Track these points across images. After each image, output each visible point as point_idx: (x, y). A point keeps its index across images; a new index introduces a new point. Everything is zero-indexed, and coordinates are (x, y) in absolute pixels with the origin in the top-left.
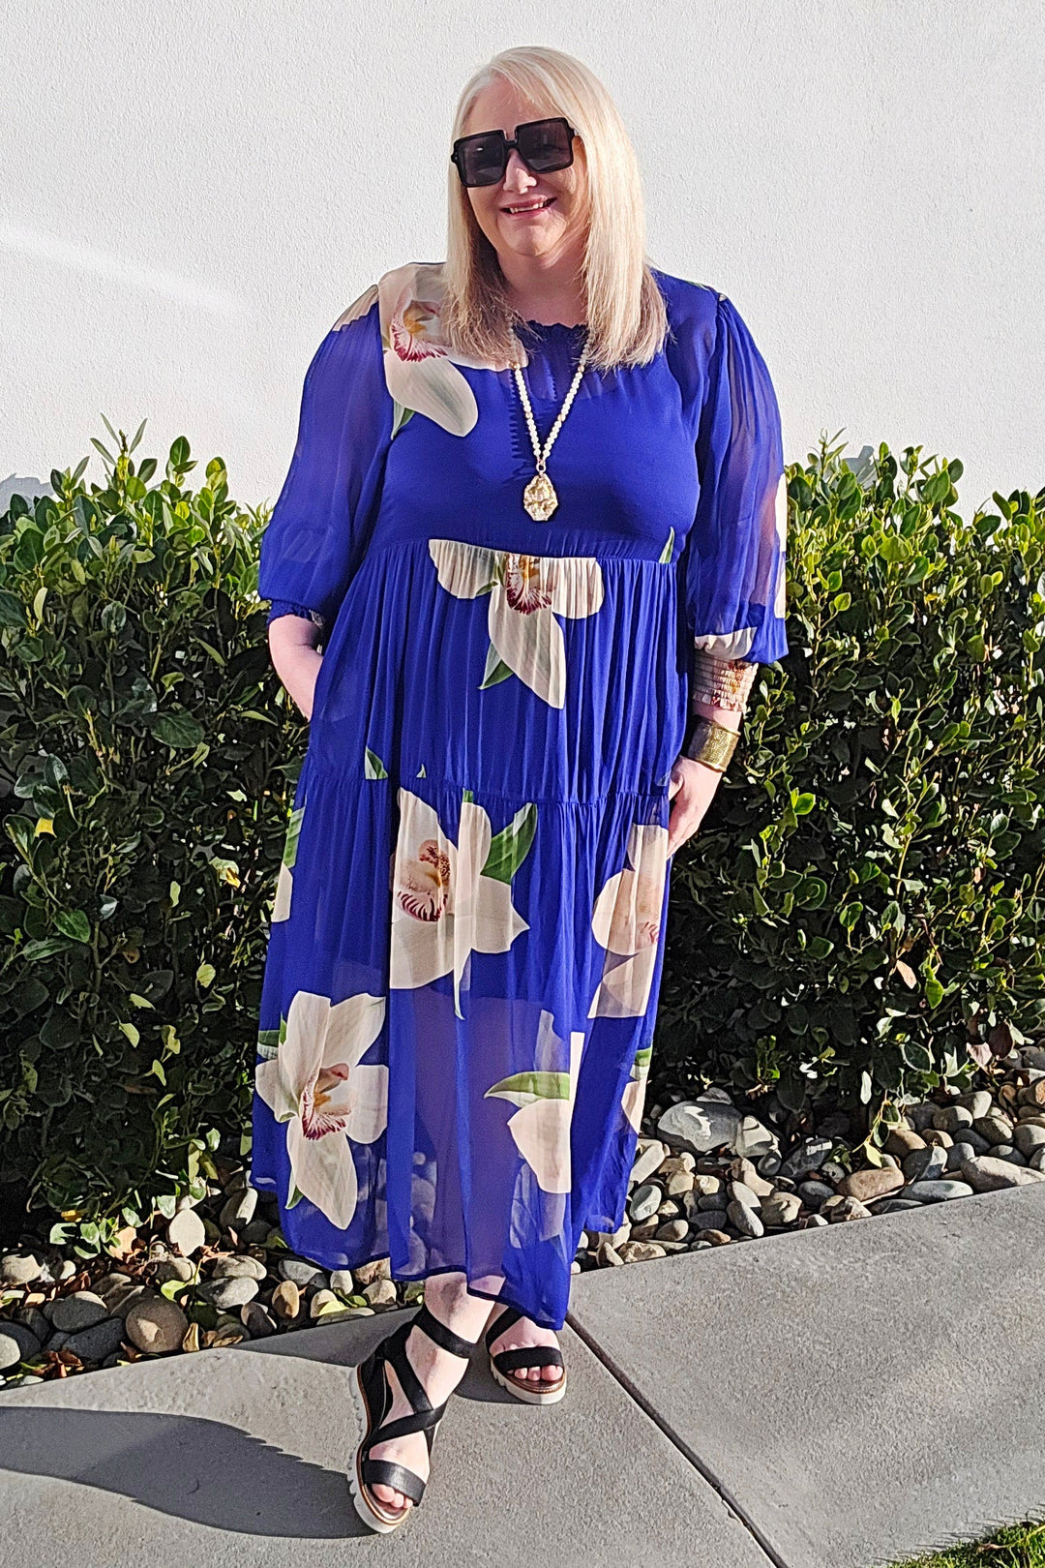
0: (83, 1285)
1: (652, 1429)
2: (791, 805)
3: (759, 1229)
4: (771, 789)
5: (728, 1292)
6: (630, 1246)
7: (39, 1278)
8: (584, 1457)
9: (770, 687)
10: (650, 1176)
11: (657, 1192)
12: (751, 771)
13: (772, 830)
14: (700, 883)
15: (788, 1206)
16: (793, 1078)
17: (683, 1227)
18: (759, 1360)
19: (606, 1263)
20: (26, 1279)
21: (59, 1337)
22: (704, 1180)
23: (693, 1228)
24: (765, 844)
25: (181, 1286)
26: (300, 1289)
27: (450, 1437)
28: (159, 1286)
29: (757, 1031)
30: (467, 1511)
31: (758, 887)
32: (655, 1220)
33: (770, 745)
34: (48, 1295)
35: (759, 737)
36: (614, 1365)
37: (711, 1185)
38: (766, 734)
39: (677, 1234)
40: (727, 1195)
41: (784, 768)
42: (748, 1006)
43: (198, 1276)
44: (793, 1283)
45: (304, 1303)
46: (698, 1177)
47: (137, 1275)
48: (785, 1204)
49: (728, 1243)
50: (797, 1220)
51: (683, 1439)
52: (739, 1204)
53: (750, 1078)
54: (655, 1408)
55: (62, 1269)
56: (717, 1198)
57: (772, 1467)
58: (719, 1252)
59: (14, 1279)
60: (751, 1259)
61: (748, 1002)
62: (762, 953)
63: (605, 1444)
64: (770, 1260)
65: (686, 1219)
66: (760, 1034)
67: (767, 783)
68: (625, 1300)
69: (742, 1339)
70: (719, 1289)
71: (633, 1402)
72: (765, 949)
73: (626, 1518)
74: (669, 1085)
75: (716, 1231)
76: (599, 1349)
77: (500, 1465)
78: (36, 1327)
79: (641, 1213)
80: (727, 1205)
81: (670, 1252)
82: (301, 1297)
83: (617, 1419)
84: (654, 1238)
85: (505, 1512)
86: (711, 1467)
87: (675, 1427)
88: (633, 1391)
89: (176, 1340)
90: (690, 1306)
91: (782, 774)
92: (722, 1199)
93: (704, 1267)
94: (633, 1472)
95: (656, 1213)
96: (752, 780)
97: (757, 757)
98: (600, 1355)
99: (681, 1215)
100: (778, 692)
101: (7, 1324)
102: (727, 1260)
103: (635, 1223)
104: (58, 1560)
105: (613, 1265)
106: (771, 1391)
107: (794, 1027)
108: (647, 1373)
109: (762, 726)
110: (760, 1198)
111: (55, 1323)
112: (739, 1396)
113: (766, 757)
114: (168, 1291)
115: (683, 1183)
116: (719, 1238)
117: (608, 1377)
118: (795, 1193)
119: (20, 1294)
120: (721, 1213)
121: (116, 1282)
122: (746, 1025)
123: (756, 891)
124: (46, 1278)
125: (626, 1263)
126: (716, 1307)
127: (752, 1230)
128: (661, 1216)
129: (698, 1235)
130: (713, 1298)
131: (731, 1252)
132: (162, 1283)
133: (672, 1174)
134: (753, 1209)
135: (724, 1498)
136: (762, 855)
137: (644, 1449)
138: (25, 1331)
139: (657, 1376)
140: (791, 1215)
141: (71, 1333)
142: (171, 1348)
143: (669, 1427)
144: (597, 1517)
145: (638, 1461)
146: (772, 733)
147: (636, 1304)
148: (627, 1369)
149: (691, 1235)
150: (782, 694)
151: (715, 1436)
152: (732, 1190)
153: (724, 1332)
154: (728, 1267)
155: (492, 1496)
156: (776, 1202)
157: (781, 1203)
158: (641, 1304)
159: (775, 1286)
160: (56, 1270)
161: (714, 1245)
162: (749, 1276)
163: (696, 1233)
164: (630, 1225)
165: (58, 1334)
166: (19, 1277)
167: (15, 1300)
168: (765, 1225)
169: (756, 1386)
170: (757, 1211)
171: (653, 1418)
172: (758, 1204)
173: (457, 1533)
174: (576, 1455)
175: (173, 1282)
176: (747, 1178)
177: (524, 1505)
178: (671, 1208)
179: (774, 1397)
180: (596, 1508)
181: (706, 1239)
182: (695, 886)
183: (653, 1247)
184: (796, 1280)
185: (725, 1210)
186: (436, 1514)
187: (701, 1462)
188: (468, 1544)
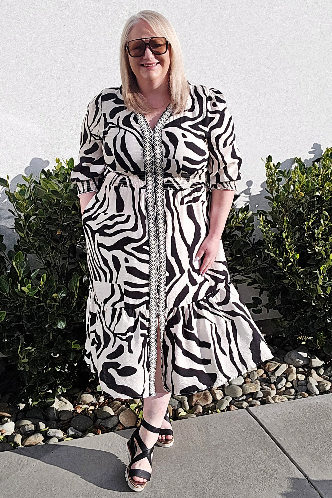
0: (106, 404)
1: (285, 457)
2: (330, 258)
3: (318, 393)
4: (324, 254)
5: (308, 413)
6: (276, 397)
7: (93, 401)
8: (263, 466)
9: (324, 221)
10: (282, 374)
11: (284, 380)
12: (317, 247)
13: (324, 267)
14: (300, 283)
15: (327, 385)
16: (328, 344)
17: (293, 391)
18: (319, 435)
19: (269, 402)
20: (89, 402)
21: (99, 420)
22: (299, 376)
23: (296, 391)
24: (322, 271)
25: (136, 406)
26: (172, 407)
27: (220, 458)
28: (129, 405)
29: (317, 329)
30: (227, 482)
31: (319, 285)
32: (284, 389)
33: (323, 239)
34: (95, 407)
35: (320, 237)
36: (272, 436)
37: (302, 377)
38: (322, 236)
39: (291, 393)
40: (307, 381)
41: (328, 246)
42: (314, 321)
43: (141, 402)
44: (329, 411)
45: (174, 412)
46: (298, 375)
47: (123, 402)
48: (326, 384)
49: (307, 397)
50: (330, 389)
51: (295, 461)
52: (311, 384)
53: (315, 344)
54: (286, 450)
55: (99, 399)
56: (304, 382)
57: (324, 471)
58: (305, 400)
59: (85, 402)
60: (315, 402)
61: (314, 320)
62: (320, 305)
63: (270, 462)
64: (322, 403)
65: (294, 388)
66: (318, 330)
67: (322, 252)
68: (275, 415)
69: (314, 428)
70: (305, 412)
71: (279, 448)
72: (320, 304)
73: (277, 486)
74: (287, 345)
75: (304, 393)
76: (267, 431)
77: (237, 468)
78: (92, 417)
79: (279, 386)
80: (307, 384)
81: (289, 399)
82: (173, 410)
83: (274, 454)
84: (284, 394)
85: (239, 483)
86: (304, 470)
87: (292, 457)
88: (278, 445)
89: (135, 423)
90: (296, 417)
91: (327, 248)
92: (305, 382)
93: (301, 405)
94: (279, 471)
95: (284, 386)
96: (317, 251)
97: (319, 243)
98: (268, 433)
99: (292, 387)
100: (327, 222)
101: (83, 416)
102: (308, 402)
103: (277, 389)
104: (99, 494)
105: (271, 403)
106: (323, 446)
107: (329, 329)
108: (283, 439)
109: (321, 233)
110: (318, 382)
111: (98, 416)
112: (313, 447)
113: (322, 243)
114: (132, 407)
115: (293, 376)
116: (305, 395)
117: (270, 440)
118: (329, 381)
119: (87, 407)
120: (305, 387)
121: (116, 403)
122: (313, 327)
123: (318, 286)
124: (95, 401)
125: (275, 402)
126: (304, 418)
127: (315, 393)
128: (286, 387)
129: (298, 394)
130: (304, 415)
131: (309, 400)
132: (130, 404)
133: (289, 374)
134: (316, 386)
135: (309, 481)
136: (320, 275)
137: (282, 464)
138: (89, 418)
139: (286, 440)
140: (328, 388)
141: (103, 419)
142: (133, 426)
143: (290, 457)
144: (268, 486)
145: (281, 468)
146: (324, 235)
147: (279, 416)
148: (277, 437)
149: (296, 393)
150: (328, 223)
151: (305, 460)
152: (308, 379)
153: (308, 426)
154: (308, 405)
155: (234, 477)
156: (323, 384)
157: (325, 384)
158: (281, 416)
159: (324, 411)
160: (98, 399)
161: (304, 397)
162: (315, 408)
163: (297, 393)
164: (276, 390)
165: (98, 419)
166: (86, 401)
167: (85, 408)
168: (319, 391)
169: (318, 444)
170: (317, 386)
171: (285, 454)
172: (317, 384)
173: (223, 490)
174: (261, 465)
175: (134, 404)
176: (313, 375)
177: (245, 481)
178: (289, 385)
179: (324, 448)
180: (268, 483)
181: (300, 395)
182: (298, 284)
183: (283, 397)
184: (330, 409)
185: (306, 386)
186: (217, 483)
187: (301, 469)
188: (227, 493)
